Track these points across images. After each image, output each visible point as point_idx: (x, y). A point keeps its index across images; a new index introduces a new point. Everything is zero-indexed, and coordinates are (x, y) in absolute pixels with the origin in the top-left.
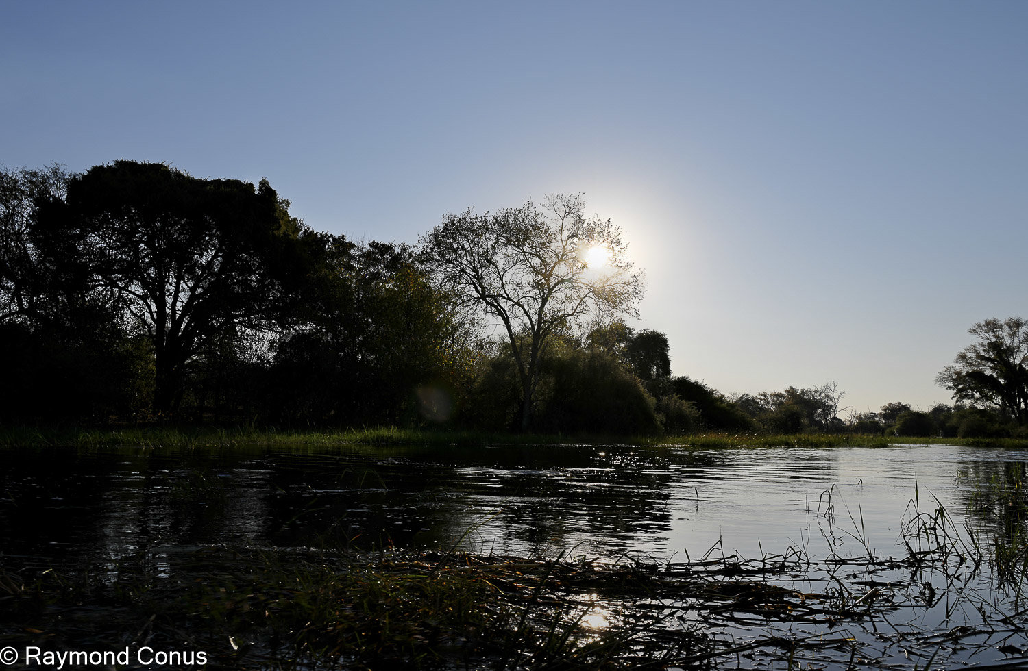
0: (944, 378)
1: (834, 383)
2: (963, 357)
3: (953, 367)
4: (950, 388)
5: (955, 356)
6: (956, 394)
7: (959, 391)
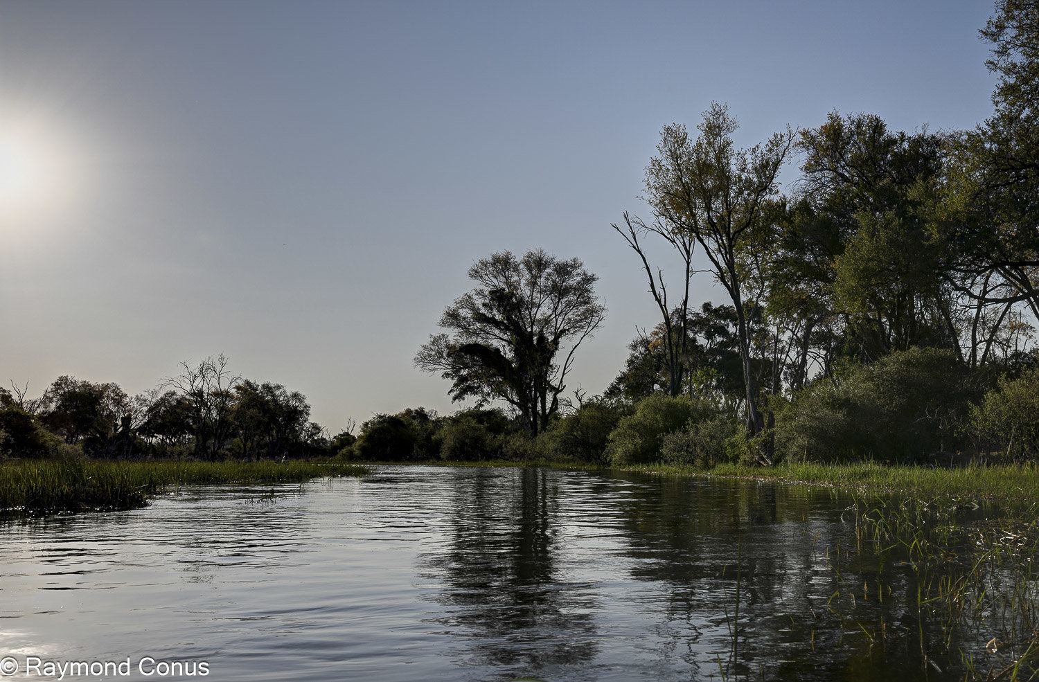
0: (430, 355)
1: (222, 359)
2: (453, 318)
3: (443, 335)
4: (447, 375)
5: (440, 315)
6: (455, 385)
7: (463, 379)
